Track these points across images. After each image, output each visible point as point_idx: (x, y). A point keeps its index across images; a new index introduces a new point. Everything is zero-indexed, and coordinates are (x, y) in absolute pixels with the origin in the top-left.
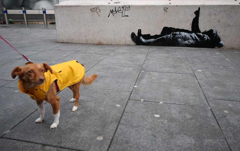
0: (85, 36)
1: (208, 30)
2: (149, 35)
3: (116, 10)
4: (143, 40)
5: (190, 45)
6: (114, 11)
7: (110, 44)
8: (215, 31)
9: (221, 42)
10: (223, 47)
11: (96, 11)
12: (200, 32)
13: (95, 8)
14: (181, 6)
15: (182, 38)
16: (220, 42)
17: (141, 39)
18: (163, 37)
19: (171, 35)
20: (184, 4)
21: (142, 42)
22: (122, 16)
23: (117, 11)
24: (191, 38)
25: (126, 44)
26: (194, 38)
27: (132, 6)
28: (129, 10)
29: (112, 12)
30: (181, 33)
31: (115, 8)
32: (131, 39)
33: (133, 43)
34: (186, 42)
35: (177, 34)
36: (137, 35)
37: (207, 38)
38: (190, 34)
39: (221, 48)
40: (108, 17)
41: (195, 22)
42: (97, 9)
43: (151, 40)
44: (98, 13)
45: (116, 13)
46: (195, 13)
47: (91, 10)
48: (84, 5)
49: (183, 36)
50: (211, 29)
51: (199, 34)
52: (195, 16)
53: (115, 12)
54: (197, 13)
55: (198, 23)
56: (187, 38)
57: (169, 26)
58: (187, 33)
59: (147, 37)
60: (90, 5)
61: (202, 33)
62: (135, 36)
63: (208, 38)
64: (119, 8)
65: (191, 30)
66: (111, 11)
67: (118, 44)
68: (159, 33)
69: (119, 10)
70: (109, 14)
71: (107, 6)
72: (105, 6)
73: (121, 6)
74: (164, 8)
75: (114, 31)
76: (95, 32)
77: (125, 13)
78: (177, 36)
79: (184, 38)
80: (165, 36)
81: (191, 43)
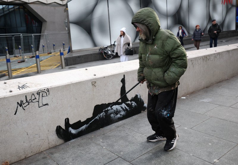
2: (80, 121)
3: (28, 100)
4: (73, 131)
6: (25, 101)
7: (23, 157)
8: (139, 95)
12: (128, 100)
14: (109, 76)
15: (114, 113)
16: (144, 105)
17: (70, 131)
18: (95, 119)
19: (104, 113)
20: (110, 74)
21: (72, 134)
22: (39, 107)
23: (30, 101)
24: (122, 110)
25: (51, 147)
26: (125, 109)
27: (52, 88)
28: (48, 95)
29: (21, 104)
30: (113, 107)
31: (26, 96)
33: (61, 141)
34: (119, 116)
35: (109, 110)
36: (63, 127)
37: (134, 105)
38: (120, 106)
40: (15, 114)
41: (123, 91)
43: (83, 127)
45: (29, 104)
46: (121, 81)
49: (114, 110)
50: (136, 95)
51: (127, 103)
52: (121, 84)
53: (27, 103)
54: (123, 81)
56: (118, 111)
58: (118, 106)
59: (78, 125)
62: (62, 130)
64: (33, 96)
66: (18, 103)
67: (38, 152)
68: (90, 115)
69: (32, 99)
70: (17, 109)
71: (11, 96)
72: (6, 98)
73: (35, 91)
74: (92, 82)
75: (27, 134)
77: (43, 101)
78: (109, 112)
79: (115, 112)
80: (97, 117)
81: (122, 116)
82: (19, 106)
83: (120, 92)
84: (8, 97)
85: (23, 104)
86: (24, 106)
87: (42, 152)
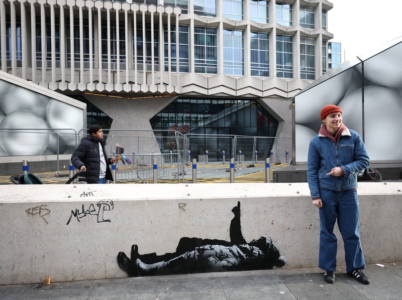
0: (11, 268)
1: (257, 238)
2: (154, 254)
3: (85, 210)
4: (143, 266)
5: (231, 266)
6: (81, 211)
7: (70, 279)
8: (269, 239)
9: (282, 258)
10: (285, 265)
12: (245, 243)
13: (38, 208)
14: (210, 199)
15: (216, 256)
16: (280, 258)
17: (138, 264)
18: (180, 256)
19: (196, 251)
20: (213, 197)
21: (141, 269)
22: (98, 222)
23: (88, 212)
24: (231, 255)
25: (108, 276)
26: (237, 254)
27: (117, 202)
28: (111, 209)
29: (75, 214)
30: (213, 246)
31: (83, 206)
32: (117, 266)
33: (122, 274)
34: (224, 262)
35: (207, 249)
36: (129, 256)
37: (257, 253)
38: (228, 247)
39: (282, 267)
40: (67, 224)
42: (42, 210)
43: (159, 263)
44: (45, 217)
45: (85, 216)
46: (233, 211)
47: (28, 211)
48: (12, 201)
49: (216, 252)
50: (262, 237)
51: (243, 246)
52: (233, 216)
53: (83, 214)
54: (237, 210)
55: (240, 227)
56: (224, 256)
57: (191, 237)
58: (224, 247)
59: (151, 258)
60: (25, 200)
61: (250, 244)
62: (126, 259)
63: (259, 252)
64: (92, 207)
65: (229, 240)
66: (72, 212)
67: (89, 278)
68: (173, 250)
69: (90, 210)
70: (70, 219)
71: (66, 202)
72: (60, 203)
73: (95, 202)
74: (179, 204)
75: (79, 252)
76: (36, 257)
77: (104, 216)
78: (207, 253)
79: (218, 255)
80: (185, 254)
81: (232, 264)
82: (73, 215)
83: (229, 227)
84: (62, 202)
85: (79, 214)
86: (79, 216)
87: (95, 279)
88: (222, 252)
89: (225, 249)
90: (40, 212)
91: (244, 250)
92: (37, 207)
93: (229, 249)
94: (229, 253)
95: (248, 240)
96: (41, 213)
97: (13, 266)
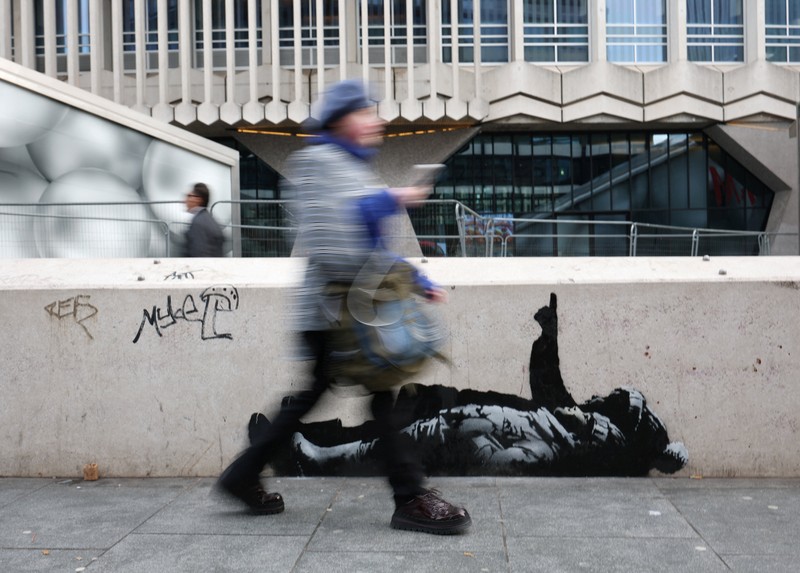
0: (16, 439)
1: (605, 392)
2: (337, 422)
3: (174, 310)
4: (309, 449)
5: (532, 464)
6: (164, 312)
7: (143, 472)
8: (637, 394)
9: (674, 447)
11: (75, 313)
12: (571, 403)
13: (72, 303)
15: (493, 433)
16: (669, 447)
17: (299, 445)
19: (442, 420)
21: (304, 458)
22: (204, 339)
23: (180, 314)
24: (535, 433)
26: (550, 432)
27: (248, 290)
28: (233, 307)
29: (152, 318)
30: (486, 409)
31: (169, 298)
34: (515, 452)
35: (469, 416)
37: (606, 432)
38: (525, 414)
39: (677, 474)
40: (135, 341)
41: (545, 358)
42: (79, 308)
43: (348, 446)
44: (85, 323)
45: (174, 322)
46: (537, 317)
47: (49, 309)
48: (18, 285)
49: (494, 425)
50: (620, 390)
51: (566, 411)
52: (537, 331)
53: (170, 319)
54: (548, 317)
55: (557, 361)
56: (516, 434)
58: (515, 411)
60: (44, 286)
61: (583, 408)
63: (610, 429)
64: (189, 301)
65: (527, 394)
66: (146, 312)
67: (185, 473)
69: (186, 310)
70: (141, 330)
73: (195, 289)
75: (161, 409)
76: (67, 417)
77: (217, 323)
78: (469, 425)
79: (500, 433)
80: (412, 427)
81: (535, 456)
82: (147, 321)
83: (528, 361)
84: (122, 290)
85: (160, 319)
86: (159, 323)
87: (197, 476)
88: (509, 424)
89: (517, 418)
90: (75, 310)
91: (569, 422)
92: (69, 300)
93: (528, 417)
94: (527, 429)
95: (580, 395)
96: (78, 313)
97: (21, 436)
